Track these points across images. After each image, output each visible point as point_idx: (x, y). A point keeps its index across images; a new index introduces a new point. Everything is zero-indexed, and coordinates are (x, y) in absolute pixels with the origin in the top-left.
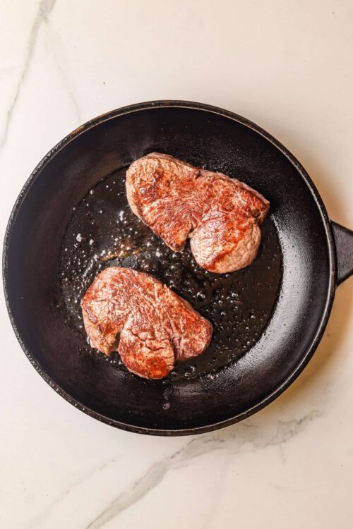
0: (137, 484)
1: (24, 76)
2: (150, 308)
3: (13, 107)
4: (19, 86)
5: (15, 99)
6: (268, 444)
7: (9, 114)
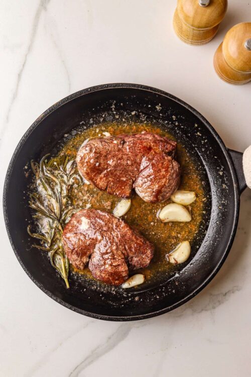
0: (109, 338)
1: (30, 49)
2: (110, 236)
3: (22, 71)
4: (26, 56)
5: (24, 65)
6: (202, 310)
7: (19, 75)
